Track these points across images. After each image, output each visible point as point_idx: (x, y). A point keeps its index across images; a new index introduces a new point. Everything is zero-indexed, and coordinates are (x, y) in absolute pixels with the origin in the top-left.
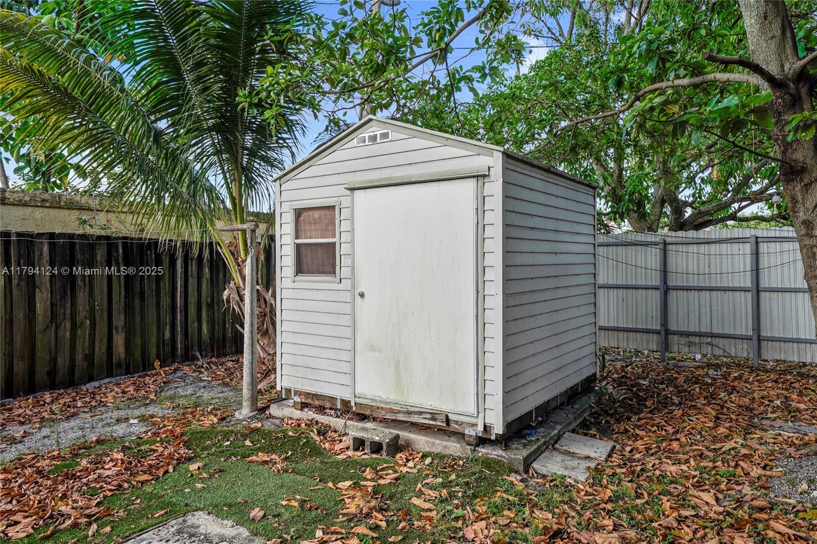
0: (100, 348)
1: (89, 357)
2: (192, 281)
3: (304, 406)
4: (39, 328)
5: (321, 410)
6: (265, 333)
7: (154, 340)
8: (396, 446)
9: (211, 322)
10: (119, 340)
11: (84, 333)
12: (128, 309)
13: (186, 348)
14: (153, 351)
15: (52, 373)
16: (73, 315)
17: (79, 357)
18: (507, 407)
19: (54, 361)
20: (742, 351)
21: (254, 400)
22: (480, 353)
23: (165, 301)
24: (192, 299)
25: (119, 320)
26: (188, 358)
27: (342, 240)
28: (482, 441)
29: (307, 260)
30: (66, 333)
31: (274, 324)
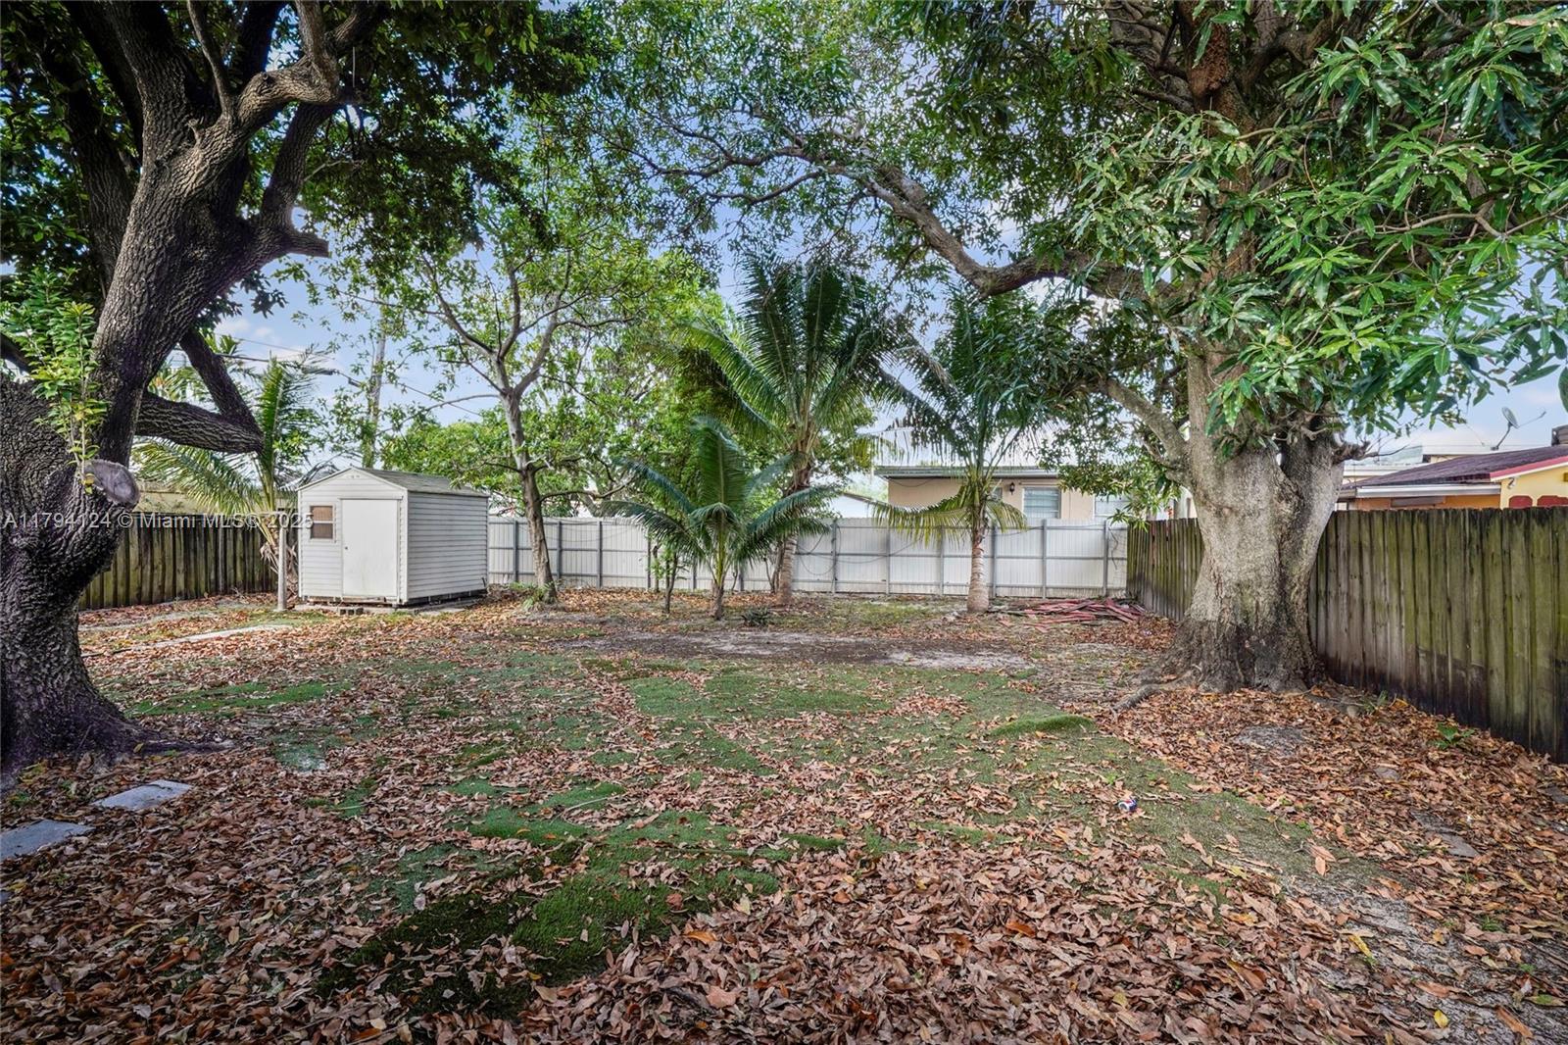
0: (168, 583)
1: (162, 587)
2: (230, 543)
3: (316, 603)
4: (132, 568)
5: (325, 603)
6: (290, 572)
7: (203, 579)
8: (360, 612)
9: (244, 570)
10: (181, 579)
11: (158, 572)
12: (187, 560)
13: (226, 586)
14: (203, 586)
15: (139, 595)
16: (152, 561)
17: (155, 587)
18: (409, 592)
19: (140, 588)
20: (594, 583)
21: (285, 603)
22: (399, 571)
23: (211, 555)
24: (230, 553)
25: (181, 566)
26: (227, 592)
27: (336, 521)
28: (400, 606)
29: (316, 531)
30: (148, 572)
31: (296, 567)
